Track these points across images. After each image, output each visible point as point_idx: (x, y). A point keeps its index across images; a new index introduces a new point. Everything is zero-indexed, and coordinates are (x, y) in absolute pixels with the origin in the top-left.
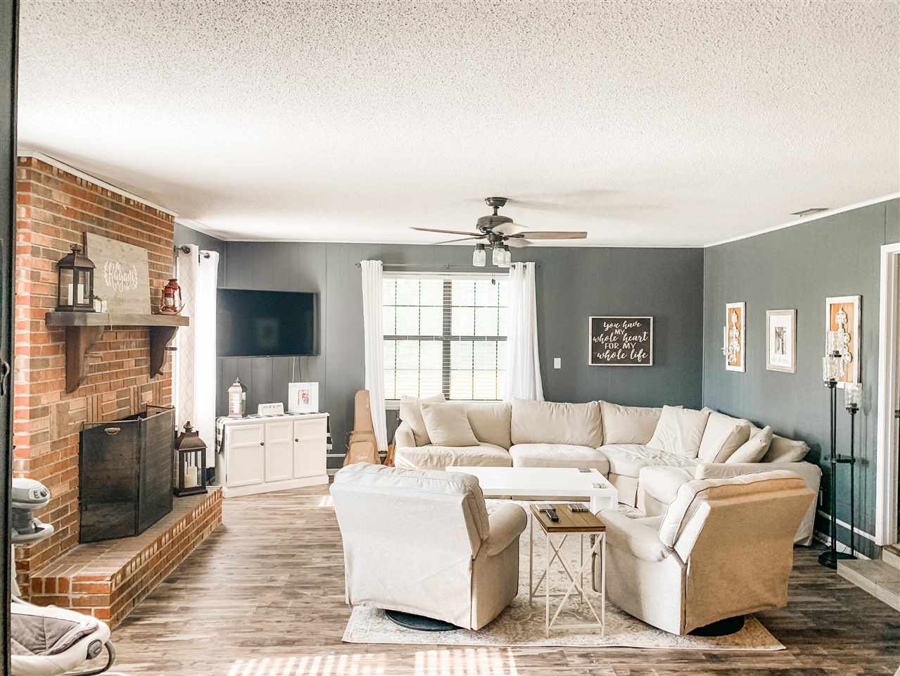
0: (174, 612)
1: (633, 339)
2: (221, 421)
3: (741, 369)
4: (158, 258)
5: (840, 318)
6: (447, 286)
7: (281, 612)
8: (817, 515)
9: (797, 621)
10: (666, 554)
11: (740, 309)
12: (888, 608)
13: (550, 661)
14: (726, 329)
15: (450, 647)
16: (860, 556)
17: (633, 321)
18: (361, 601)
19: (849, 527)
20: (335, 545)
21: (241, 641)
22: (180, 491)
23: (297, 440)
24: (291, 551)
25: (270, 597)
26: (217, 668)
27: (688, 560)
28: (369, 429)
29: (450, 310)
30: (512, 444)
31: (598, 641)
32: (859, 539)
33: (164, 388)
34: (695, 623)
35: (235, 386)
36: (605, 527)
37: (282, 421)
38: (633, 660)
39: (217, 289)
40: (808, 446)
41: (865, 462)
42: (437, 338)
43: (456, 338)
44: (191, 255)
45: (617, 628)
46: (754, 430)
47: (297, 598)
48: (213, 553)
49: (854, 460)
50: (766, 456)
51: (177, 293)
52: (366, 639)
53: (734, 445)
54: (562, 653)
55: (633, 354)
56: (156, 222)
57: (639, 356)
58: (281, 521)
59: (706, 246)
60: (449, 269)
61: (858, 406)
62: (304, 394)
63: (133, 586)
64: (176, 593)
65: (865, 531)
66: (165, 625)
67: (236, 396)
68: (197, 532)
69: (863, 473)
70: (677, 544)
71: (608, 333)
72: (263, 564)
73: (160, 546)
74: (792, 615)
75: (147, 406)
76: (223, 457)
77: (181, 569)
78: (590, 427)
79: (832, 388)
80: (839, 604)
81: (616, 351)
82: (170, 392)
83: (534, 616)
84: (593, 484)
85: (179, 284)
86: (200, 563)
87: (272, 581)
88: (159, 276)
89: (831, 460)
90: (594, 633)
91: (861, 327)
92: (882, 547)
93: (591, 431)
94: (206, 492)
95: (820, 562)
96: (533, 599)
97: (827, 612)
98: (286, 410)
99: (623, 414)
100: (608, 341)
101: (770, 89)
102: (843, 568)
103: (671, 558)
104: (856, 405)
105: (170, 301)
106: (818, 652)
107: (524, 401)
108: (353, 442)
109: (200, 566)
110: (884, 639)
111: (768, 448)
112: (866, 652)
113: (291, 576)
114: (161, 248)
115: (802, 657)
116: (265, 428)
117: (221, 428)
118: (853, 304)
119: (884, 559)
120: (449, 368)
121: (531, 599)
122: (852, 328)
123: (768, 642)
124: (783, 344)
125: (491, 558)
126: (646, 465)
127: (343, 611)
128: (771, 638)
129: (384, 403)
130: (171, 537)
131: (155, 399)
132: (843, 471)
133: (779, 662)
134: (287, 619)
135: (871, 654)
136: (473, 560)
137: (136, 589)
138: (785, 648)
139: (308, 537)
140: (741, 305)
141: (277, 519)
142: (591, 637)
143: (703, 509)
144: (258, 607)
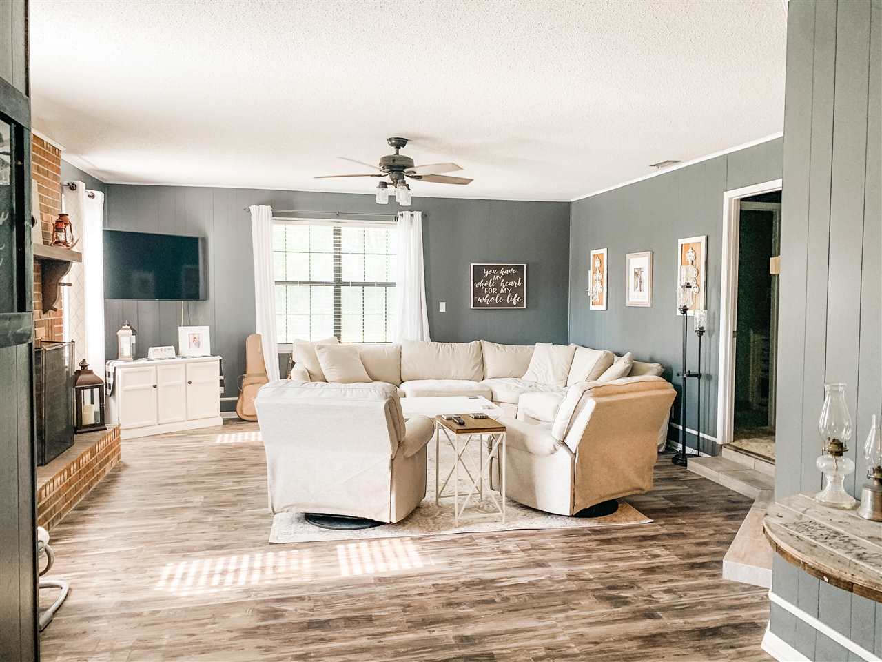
0: (95, 533)
1: (509, 284)
2: (111, 364)
3: (603, 307)
4: (47, 192)
5: (690, 256)
6: (337, 233)
7: (203, 526)
8: (670, 427)
9: (659, 502)
10: (557, 447)
11: (602, 254)
12: (727, 490)
13: (461, 543)
14: (590, 273)
15: (370, 540)
16: (705, 455)
17: (509, 268)
18: (284, 507)
19: (696, 433)
20: (243, 472)
21: (170, 549)
22: (79, 428)
23: (190, 383)
24: (200, 479)
25: (189, 515)
26: (152, 570)
27: (576, 451)
28: (263, 372)
29: (339, 257)
30: (403, 382)
31: (500, 527)
32: (703, 441)
33: (55, 326)
34: (582, 505)
35: (125, 329)
36: (505, 427)
37: (173, 363)
38: (531, 538)
39: (103, 230)
40: (663, 367)
41: (709, 377)
42: (328, 284)
43: (347, 284)
44: (78, 192)
45: (515, 517)
46: (616, 358)
47: (215, 514)
48: (118, 485)
49: (701, 375)
50: (631, 372)
51: (68, 227)
52: (292, 539)
53: (602, 367)
54: (471, 537)
55: (510, 298)
56: (45, 154)
57: (514, 299)
58: (182, 456)
59: (572, 200)
60: (338, 216)
61: (705, 329)
62: (195, 338)
63: (48, 510)
64: (90, 517)
65: (709, 435)
66: (86, 543)
67: (126, 340)
68: (100, 466)
69: (707, 385)
70: (567, 438)
71: (487, 279)
72: (174, 490)
73: (69, 475)
74: (656, 499)
75: (41, 342)
76: (115, 399)
77: (89, 499)
78: (473, 363)
79: (683, 314)
80: (691, 490)
81: (494, 295)
82: (60, 330)
83: (441, 513)
84: (483, 406)
85: (70, 220)
86: (108, 493)
87: (187, 502)
88: (48, 210)
89: (683, 375)
90: (496, 521)
91: (707, 262)
92: (722, 445)
93: (474, 367)
94: (106, 429)
95: (673, 462)
96: (440, 500)
97: (681, 495)
98: (177, 354)
99: (501, 351)
100: (488, 287)
101: (656, 34)
102: (692, 465)
103: (562, 449)
104: (703, 328)
105: (62, 236)
106: (678, 522)
107: (412, 342)
108: (245, 385)
109: (108, 496)
110: (727, 510)
111: (630, 368)
112: (714, 520)
113: (205, 498)
114: (49, 182)
115: (666, 526)
116: (157, 371)
117: (112, 371)
118: (700, 243)
119: (723, 455)
120: (340, 313)
121: (437, 500)
122: (700, 263)
123: (638, 518)
124: (641, 282)
125: (406, 459)
126: (524, 392)
127: (265, 521)
128: (640, 515)
129: (277, 348)
130: (79, 467)
131: (47, 336)
132: (692, 383)
133: (649, 531)
134: (210, 530)
135: (719, 520)
136: (393, 460)
137: (50, 513)
138: (652, 521)
139: (213, 467)
140: (604, 251)
141: (178, 454)
142: (494, 525)
143: (590, 405)
144: (179, 523)
